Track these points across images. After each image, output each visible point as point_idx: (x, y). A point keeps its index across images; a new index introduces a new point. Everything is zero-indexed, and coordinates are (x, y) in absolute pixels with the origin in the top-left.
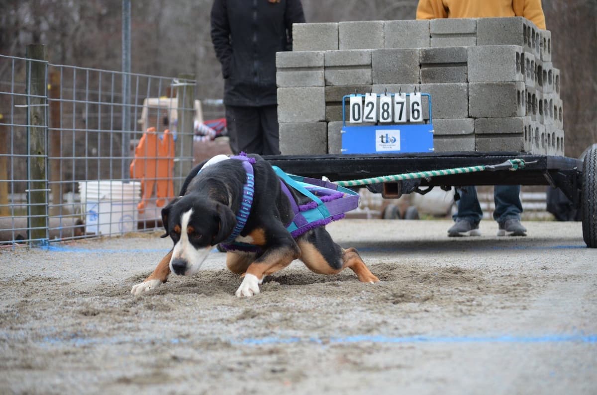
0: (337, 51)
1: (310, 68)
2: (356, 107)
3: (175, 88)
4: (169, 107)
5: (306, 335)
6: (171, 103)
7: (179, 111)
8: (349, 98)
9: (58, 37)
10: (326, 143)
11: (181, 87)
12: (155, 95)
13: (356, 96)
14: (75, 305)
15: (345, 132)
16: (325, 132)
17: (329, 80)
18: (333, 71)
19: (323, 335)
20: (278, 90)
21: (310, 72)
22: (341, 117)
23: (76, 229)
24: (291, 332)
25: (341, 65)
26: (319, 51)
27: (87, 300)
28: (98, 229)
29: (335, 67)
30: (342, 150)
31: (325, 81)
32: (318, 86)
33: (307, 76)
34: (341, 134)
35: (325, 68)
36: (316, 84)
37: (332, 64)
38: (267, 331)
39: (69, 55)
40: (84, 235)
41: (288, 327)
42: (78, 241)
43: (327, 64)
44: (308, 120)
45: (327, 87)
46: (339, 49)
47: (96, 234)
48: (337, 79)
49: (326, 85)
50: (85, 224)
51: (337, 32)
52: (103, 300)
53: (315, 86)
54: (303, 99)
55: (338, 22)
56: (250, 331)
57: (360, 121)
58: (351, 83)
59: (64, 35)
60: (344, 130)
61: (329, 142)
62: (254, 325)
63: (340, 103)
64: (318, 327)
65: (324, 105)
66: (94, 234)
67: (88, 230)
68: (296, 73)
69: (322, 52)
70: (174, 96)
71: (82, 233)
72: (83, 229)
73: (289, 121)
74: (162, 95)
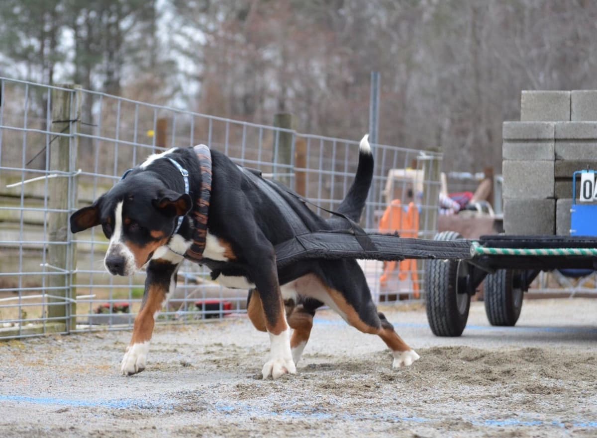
0: (568, 122)
1: (539, 140)
2: (588, 184)
5: (548, 417)
7: (425, 185)
8: (581, 174)
10: (553, 222)
13: (588, 172)
14: (316, 379)
15: (574, 211)
16: (553, 210)
17: (559, 154)
18: (564, 144)
19: (566, 419)
20: (504, 163)
21: (539, 144)
22: (572, 195)
24: (533, 415)
25: (572, 137)
26: (550, 122)
27: (328, 373)
29: (566, 140)
30: (571, 231)
31: (556, 154)
32: (547, 160)
33: (536, 149)
34: (571, 214)
35: (556, 140)
36: (545, 158)
37: (563, 136)
38: (510, 413)
41: (530, 409)
43: (558, 137)
44: (536, 197)
45: (557, 161)
46: (570, 120)
48: (568, 153)
49: (556, 160)
51: (569, 101)
52: (345, 375)
53: (544, 160)
54: (530, 174)
55: (571, 90)
56: (492, 412)
57: (591, 200)
58: (583, 157)
60: (573, 209)
61: (557, 221)
62: (496, 406)
63: (571, 179)
64: (561, 411)
65: (553, 180)
68: (525, 145)
69: (553, 124)
73: (515, 196)
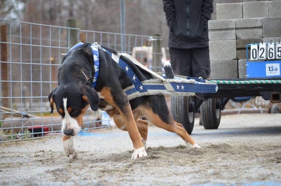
0: (242, 19)
1: (227, 29)
2: (254, 51)
3: (151, 42)
4: (147, 53)
5: (228, 182)
6: (149, 50)
7: (153, 55)
8: (250, 46)
9: (83, 12)
10: (237, 72)
11: (154, 41)
12: (139, 45)
13: (254, 45)
14: (97, 167)
15: (248, 65)
16: (236, 65)
17: (238, 36)
18: (241, 30)
19: (238, 182)
20: (209, 42)
21: (228, 31)
22: (246, 57)
23: (96, 123)
24: (219, 181)
25: (245, 27)
26: (232, 20)
27: (104, 164)
28: (109, 123)
29: (241, 28)
30: (247, 76)
31: (236, 36)
32: (232, 39)
33: (226, 34)
34: (246, 67)
35: (236, 29)
36: (231, 38)
37: (240, 26)
38: (206, 180)
39: (90, 23)
40: (101, 126)
41: (218, 178)
42: (98, 130)
43: (237, 27)
44: (227, 59)
45: (237, 40)
46: (243, 18)
47: (108, 126)
48: (243, 35)
49: (237, 39)
50: (102, 120)
51: (242, 8)
52: (113, 164)
53: (231, 39)
54: (224, 47)
55: (242, 2)
56: (196, 180)
57: (257, 59)
58: (251, 37)
59: (86, 11)
60: (248, 64)
61: (239, 71)
62: (199, 177)
63: (245, 49)
64: (235, 178)
65: (236, 50)
66: (107, 125)
67: (103, 123)
68: (220, 32)
69: (234, 20)
70: (150, 46)
71: (100, 125)
72: (100, 123)
73: (216, 59)
74: (143, 45)
